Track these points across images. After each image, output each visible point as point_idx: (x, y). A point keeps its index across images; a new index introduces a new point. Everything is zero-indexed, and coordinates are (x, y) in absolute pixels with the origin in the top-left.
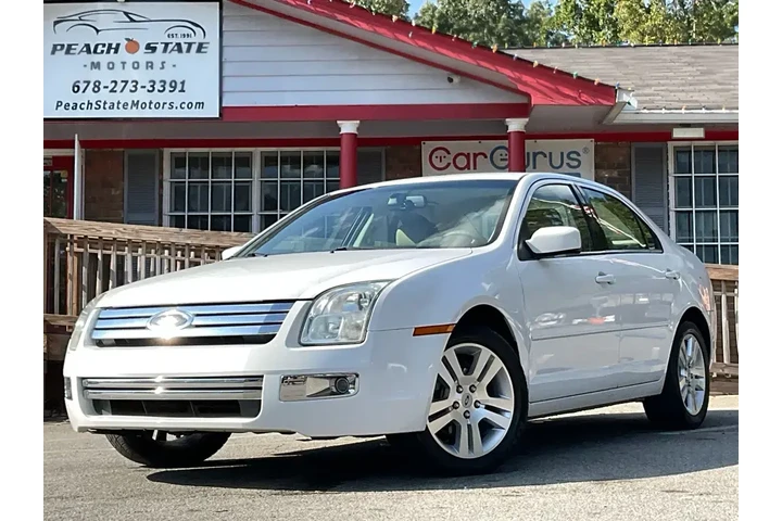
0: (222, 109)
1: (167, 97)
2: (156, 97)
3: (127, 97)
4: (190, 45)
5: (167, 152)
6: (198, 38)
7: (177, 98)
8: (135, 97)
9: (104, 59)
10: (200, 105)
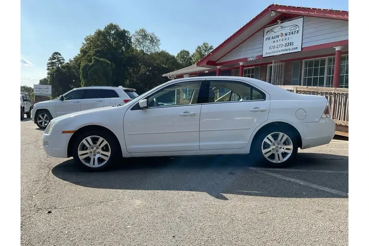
0: (302, 48)
1: (289, 47)
2: (287, 48)
3: (280, 49)
4: (295, 32)
5: (304, 61)
6: (297, 29)
7: (291, 47)
8: (282, 49)
9: (276, 40)
10: (297, 48)
